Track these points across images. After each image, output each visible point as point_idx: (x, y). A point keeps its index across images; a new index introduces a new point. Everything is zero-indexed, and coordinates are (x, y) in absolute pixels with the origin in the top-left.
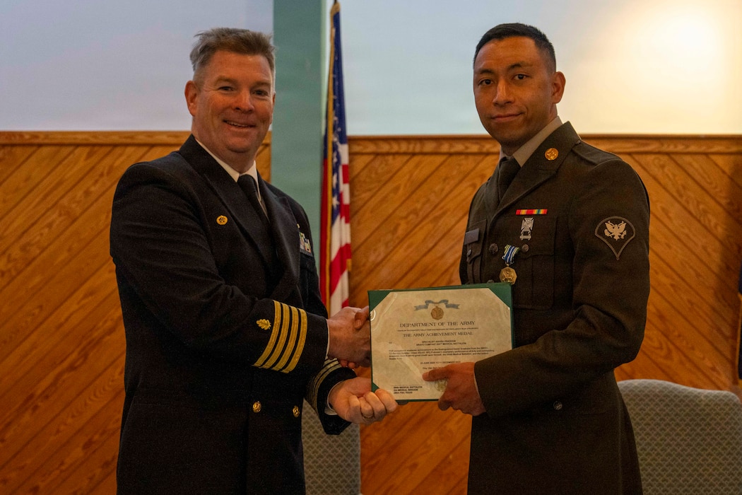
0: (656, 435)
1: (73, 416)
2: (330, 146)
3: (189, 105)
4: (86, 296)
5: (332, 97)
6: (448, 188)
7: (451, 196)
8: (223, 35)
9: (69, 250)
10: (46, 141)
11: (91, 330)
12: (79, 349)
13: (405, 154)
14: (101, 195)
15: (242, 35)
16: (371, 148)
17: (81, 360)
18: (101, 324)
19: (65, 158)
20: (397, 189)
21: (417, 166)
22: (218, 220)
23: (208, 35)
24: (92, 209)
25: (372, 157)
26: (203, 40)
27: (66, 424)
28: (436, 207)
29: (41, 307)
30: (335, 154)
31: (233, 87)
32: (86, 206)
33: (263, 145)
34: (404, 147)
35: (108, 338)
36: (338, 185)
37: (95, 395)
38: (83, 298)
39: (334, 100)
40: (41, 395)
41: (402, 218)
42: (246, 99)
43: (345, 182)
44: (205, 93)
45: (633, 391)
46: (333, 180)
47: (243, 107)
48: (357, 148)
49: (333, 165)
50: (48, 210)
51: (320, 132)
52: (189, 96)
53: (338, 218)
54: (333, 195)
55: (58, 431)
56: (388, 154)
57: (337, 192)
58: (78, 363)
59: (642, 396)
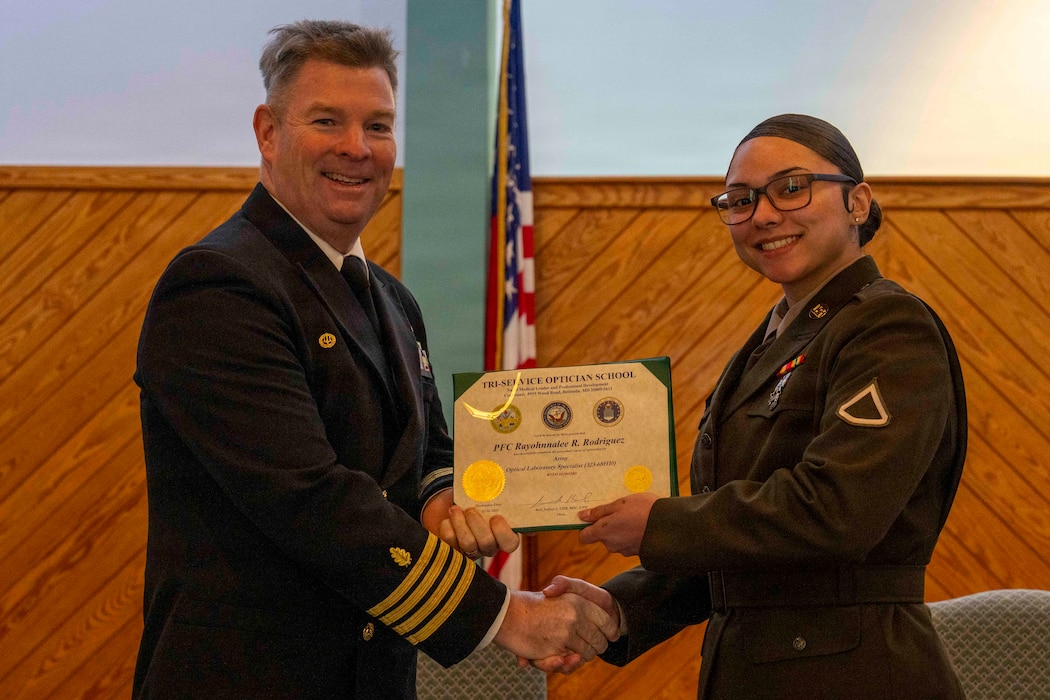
0: (1039, 682)
1: (67, 647)
2: (502, 194)
3: (261, 144)
4: (89, 445)
5: (505, 111)
6: (700, 267)
7: (706, 279)
8: (318, 35)
9: (61, 367)
10: (21, 183)
11: (98, 502)
12: (76, 535)
13: (628, 208)
14: (115, 275)
15: (350, 36)
16: (572, 198)
17: (81, 553)
18: (114, 491)
19: (55, 211)
20: (613, 269)
21: (649, 228)
22: (321, 342)
23: (291, 31)
24: (100, 296)
25: (571, 213)
26: (283, 39)
27: (54, 660)
28: (679, 298)
29: (13, 463)
30: (510, 208)
31: (336, 119)
32: (90, 292)
33: (390, 191)
34: (627, 197)
35: (126, 515)
36: (514, 260)
37: (104, 611)
38: (84, 449)
39: (510, 117)
40: (13, 609)
41: (622, 317)
42: (359, 140)
43: (527, 255)
44: (288, 126)
45: (1003, 609)
46: (506, 252)
47: (354, 152)
48: (547, 198)
49: (506, 227)
50: (25, 299)
51: (486, 170)
52: (261, 130)
53: (516, 315)
54: (507, 278)
55: (41, 672)
56: (599, 208)
57: (513, 272)
58: (77, 557)
59: (1017, 617)
